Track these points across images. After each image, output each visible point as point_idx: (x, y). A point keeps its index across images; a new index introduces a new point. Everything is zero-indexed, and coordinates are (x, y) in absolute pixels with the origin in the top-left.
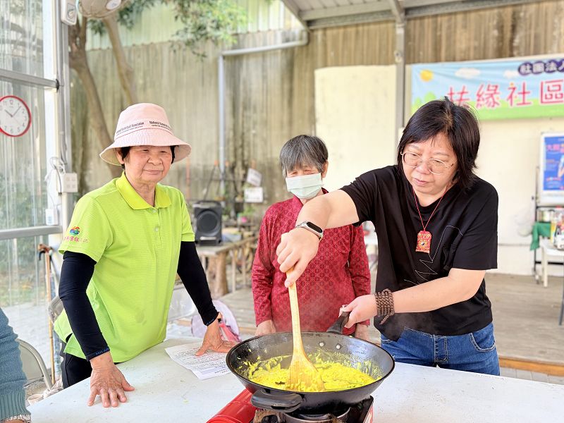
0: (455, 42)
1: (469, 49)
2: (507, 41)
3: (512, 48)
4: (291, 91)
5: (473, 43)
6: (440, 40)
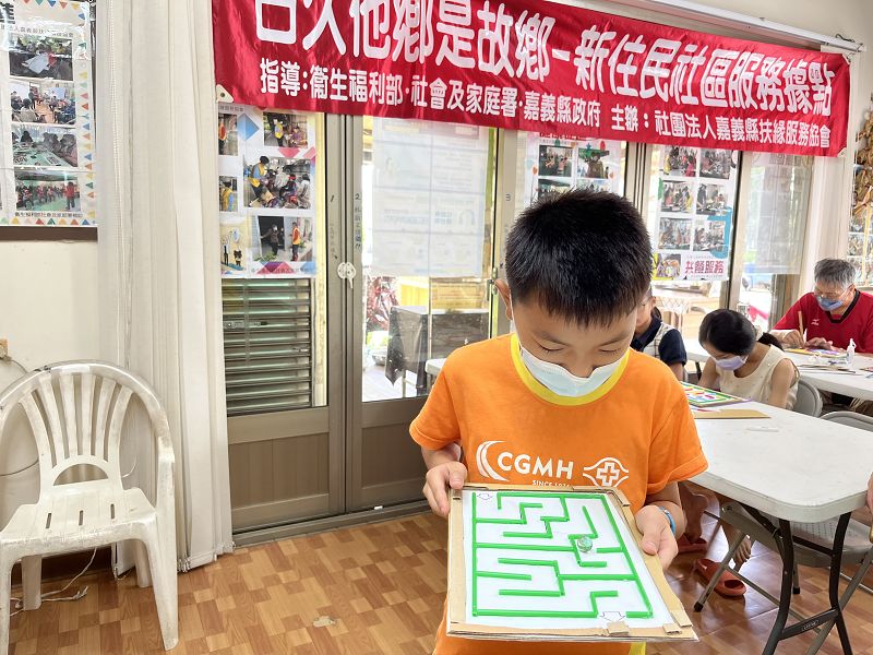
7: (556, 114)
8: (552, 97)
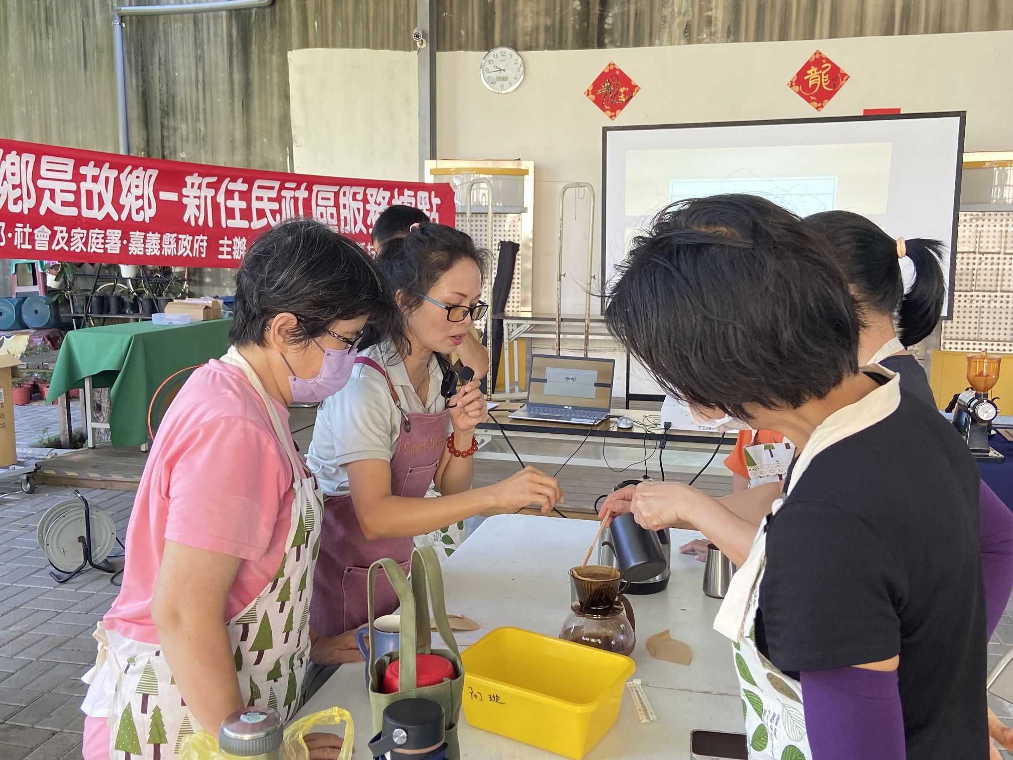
0: (515, 16)
1: (537, 29)
2: (594, 20)
3: (602, 32)
4: (247, 85)
5: (544, 21)
6: (493, 13)
7: (161, 249)
8: (158, 235)
